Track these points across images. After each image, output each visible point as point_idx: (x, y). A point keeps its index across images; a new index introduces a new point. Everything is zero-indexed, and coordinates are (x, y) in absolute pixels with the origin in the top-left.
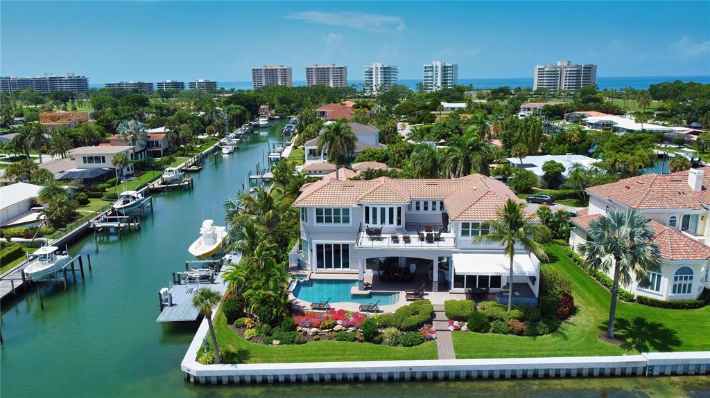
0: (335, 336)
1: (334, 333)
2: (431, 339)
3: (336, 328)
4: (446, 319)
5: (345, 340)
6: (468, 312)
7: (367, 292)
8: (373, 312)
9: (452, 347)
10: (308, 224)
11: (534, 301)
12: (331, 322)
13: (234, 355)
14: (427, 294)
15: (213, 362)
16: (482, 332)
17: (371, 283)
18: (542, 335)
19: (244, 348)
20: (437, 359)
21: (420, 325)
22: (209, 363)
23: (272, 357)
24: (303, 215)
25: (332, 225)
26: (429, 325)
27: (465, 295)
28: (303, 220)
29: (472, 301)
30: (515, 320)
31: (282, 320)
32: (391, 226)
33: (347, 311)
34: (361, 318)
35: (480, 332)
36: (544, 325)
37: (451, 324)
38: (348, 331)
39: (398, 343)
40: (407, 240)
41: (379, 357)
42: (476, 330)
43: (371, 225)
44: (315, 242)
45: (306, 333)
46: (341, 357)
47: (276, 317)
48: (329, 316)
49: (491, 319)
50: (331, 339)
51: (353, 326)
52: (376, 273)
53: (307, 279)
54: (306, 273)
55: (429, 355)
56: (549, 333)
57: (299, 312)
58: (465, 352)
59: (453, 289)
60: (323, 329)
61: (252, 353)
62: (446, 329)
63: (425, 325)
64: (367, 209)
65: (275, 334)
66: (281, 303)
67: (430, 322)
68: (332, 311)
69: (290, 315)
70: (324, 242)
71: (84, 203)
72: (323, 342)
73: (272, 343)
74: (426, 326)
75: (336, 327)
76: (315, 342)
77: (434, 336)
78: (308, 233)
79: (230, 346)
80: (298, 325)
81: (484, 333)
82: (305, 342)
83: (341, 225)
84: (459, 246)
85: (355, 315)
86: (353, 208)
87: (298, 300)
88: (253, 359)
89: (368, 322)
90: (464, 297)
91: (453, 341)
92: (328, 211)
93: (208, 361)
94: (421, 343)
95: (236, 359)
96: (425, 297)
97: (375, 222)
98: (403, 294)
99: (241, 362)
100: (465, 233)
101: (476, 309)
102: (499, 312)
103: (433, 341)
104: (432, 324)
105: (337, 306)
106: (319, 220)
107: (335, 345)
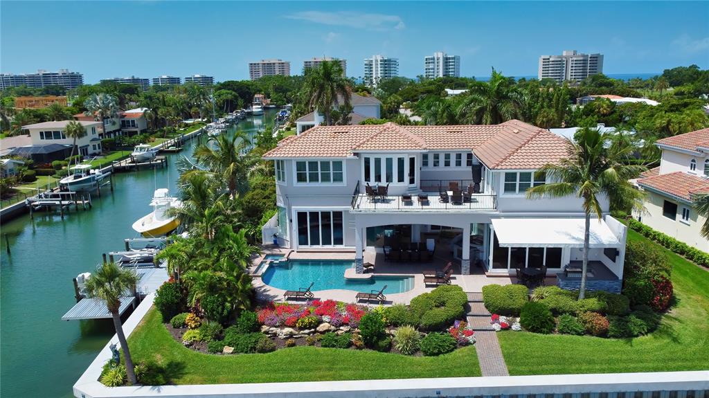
0: (318, 341)
1: (318, 336)
2: (467, 343)
3: (322, 327)
4: (487, 312)
5: (334, 346)
6: (520, 302)
7: (368, 276)
8: (377, 302)
9: (501, 355)
10: (285, 184)
11: (617, 286)
12: (314, 318)
13: (160, 370)
14: (454, 278)
15: (124, 383)
16: (544, 333)
17: (373, 264)
18: (637, 336)
19: (178, 358)
20: (481, 376)
21: (449, 322)
22: (118, 385)
23: (219, 373)
24: (279, 172)
25: (320, 184)
26: (462, 322)
27: (509, 279)
28: (279, 179)
29: (524, 287)
30: (594, 314)
31: (239, 316)
32: (401, 184)
33: (337, 303)
34: (359, 312)
35: (541, 332)
36: (639, 321)
37: (495, 320)
38: (340, 332)
39: (417, 350)
40: (424, 201)
41: (387, 373)
42: (534, 330)
43: (373, 183)
44: (297, 208)
45: (275, 335)
46: (327, 373)
47: (230, 312)
48: (311, 309)
49: (556, 312)
50: (312, 344)
51: (347, 324)
52: (381, 250)
53: (284, 259)
54: (283, 251)
55: (467, 369)
56: (646, 333)
57: (268, 304)
58: (523, 364)
59: (491, 270)
60: (301, 329)
61: (189, 368)
62: (488, 327)
63: (456, 322)
64: (367, 161)
65: (228, 339)
66: (237, 289)
67: (462, 317)
68: (316, 302)
69: (252, 308)
70: (308, 208)
71: (29, 180)
72: (301, 349)
73: (221, 351)
74: (457, 324)
75: (321, 325)
76: (288, 349)
77: (470, 339)
78: (286, 197)
79: (159, 356)
80: (263, 324)
81: (547, 333)
82: (273, 349)
83: (331, 184)
84: (501, 207)
85: (350, 308)
86: (348, 160)
87: (267, 287)
88: (188, 377)
89: (369, 318)
90: (508, 281)
91: (502, 347)
92: (313, 165)
93: (115, 380)
94: (452, 350)
95: (160, 378)
96: (453, 282)
97: (378, 178)
98: (419, 278)
99: (169, 383)
100: (509, 188)
101: (529, 298)
102: (566, 302)
103: (470, 347)
104: (465, 320)
105: (323, 295)
106: (301, 178)
107: (317, 354)
